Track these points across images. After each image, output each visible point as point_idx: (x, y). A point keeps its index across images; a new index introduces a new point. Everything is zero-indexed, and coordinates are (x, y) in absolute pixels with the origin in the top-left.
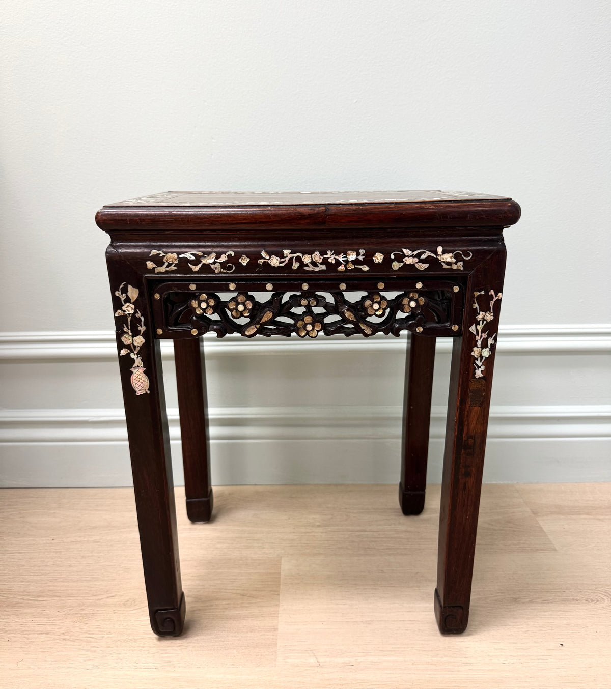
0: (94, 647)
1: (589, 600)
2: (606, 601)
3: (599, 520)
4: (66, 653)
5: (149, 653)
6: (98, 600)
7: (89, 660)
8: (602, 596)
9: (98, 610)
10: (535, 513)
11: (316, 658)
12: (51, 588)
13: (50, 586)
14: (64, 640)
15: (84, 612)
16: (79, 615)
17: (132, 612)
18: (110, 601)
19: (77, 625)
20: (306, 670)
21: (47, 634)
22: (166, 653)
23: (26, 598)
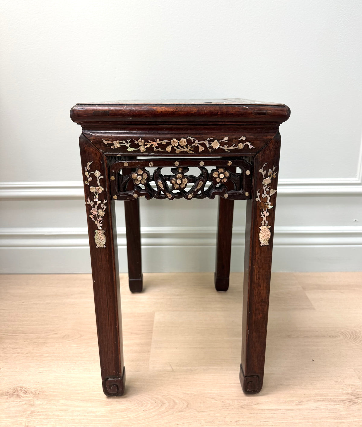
0: (44, 361)
1: (331, 336)
2: (341, 337)
3: (341, 292)
4: (29, 364)
5: (75, 364)
6: (47, 335)
7: (41, 367)
8: (339, 334)
9: (47, 341)
10: (304, 289)
11: (171, 367)
12: (21, 329)
13: (20, 328)
14: (28, 357)
15: (39, 342)
16: (36, 343)
17: (68, 342)
18: (55, 336)
19: (35, 349)
20: (165, 373)
21: (18, 353)
22: (86, 364)
23: (6, 334)
